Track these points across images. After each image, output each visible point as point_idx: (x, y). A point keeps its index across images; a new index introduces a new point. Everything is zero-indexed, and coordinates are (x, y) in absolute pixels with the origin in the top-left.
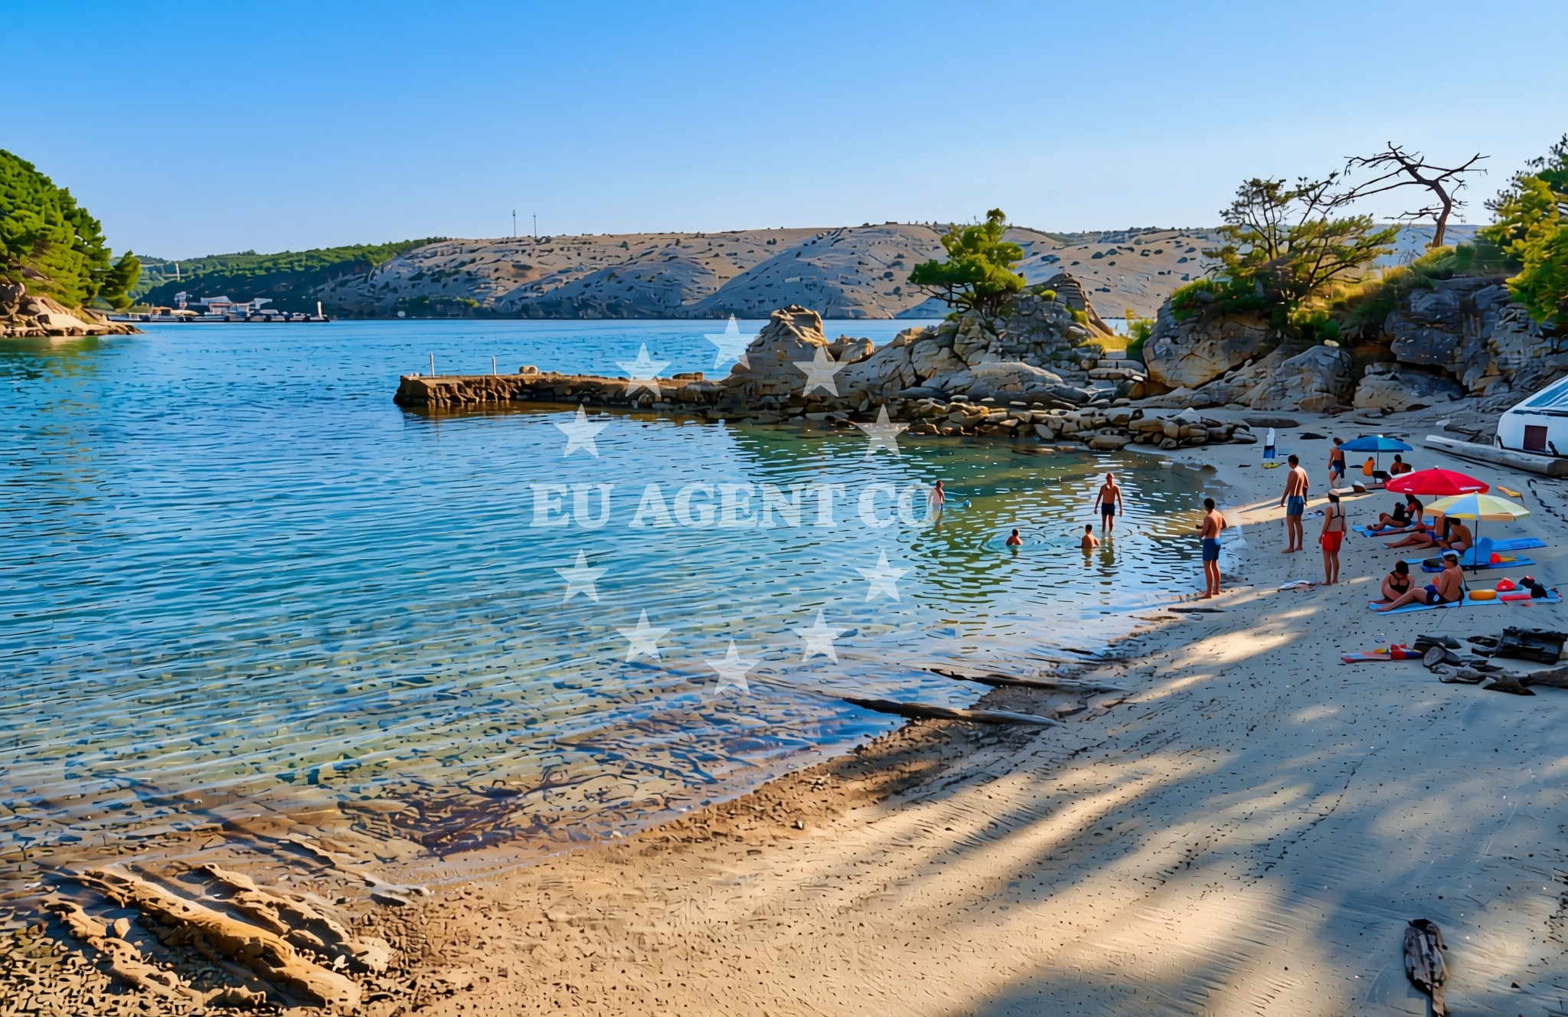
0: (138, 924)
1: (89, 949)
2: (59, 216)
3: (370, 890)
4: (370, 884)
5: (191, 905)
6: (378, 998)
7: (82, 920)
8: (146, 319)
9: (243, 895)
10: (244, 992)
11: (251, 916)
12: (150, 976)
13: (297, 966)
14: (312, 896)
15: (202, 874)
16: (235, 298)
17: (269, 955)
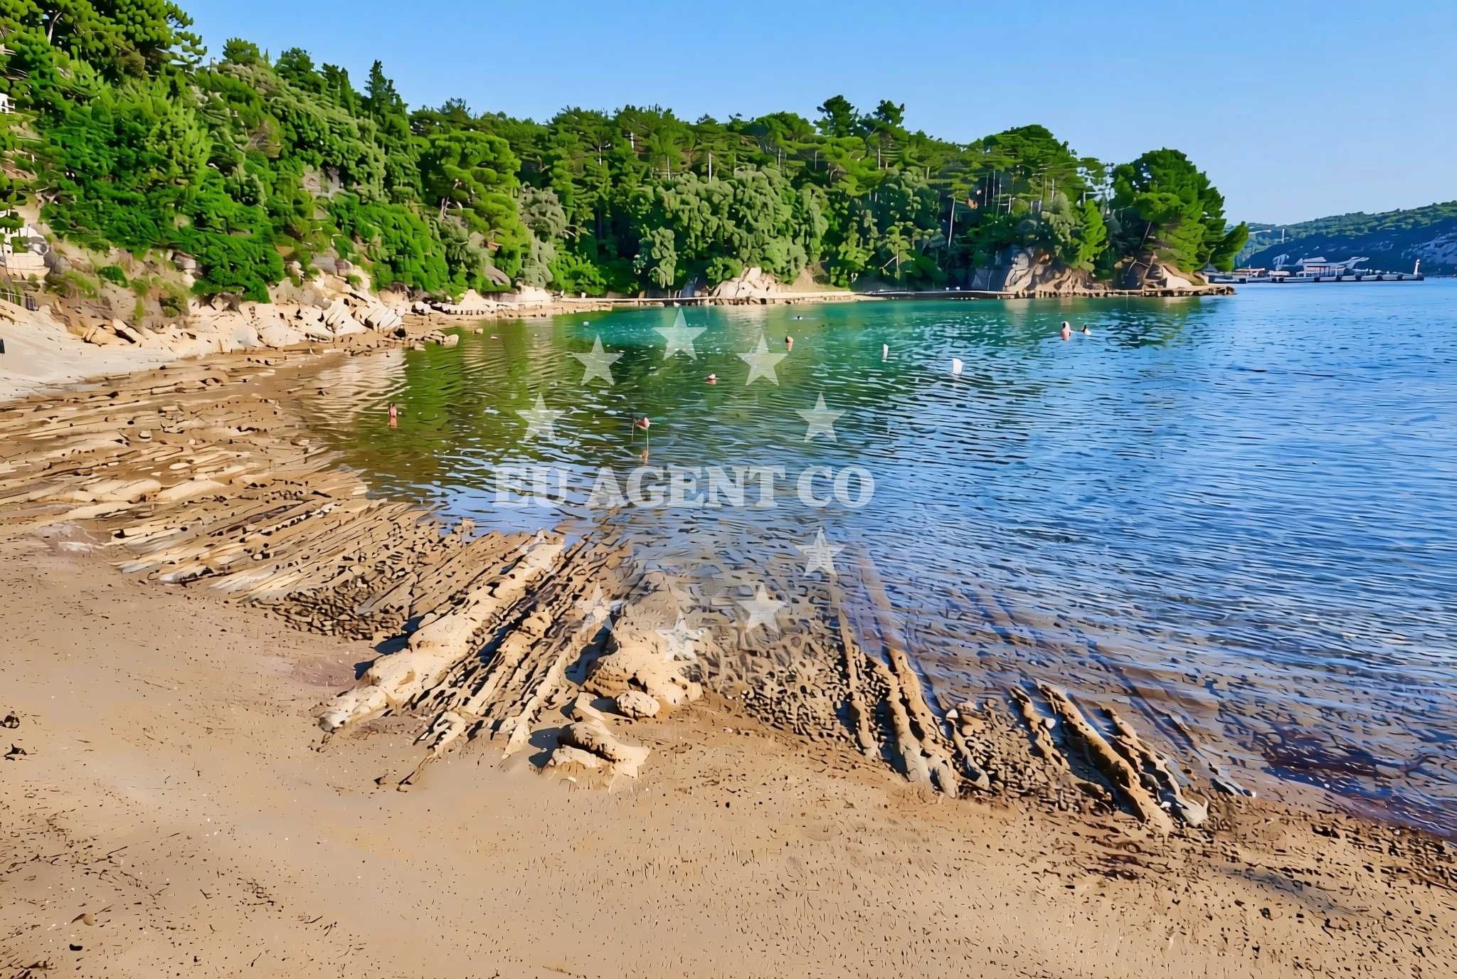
0: (1059, 726)
1: (1029, 728)
2: (1194, 195)
3: (1213, 775)
4: (1215, 771)
5: (1091, 729)
6: (1180, 836)
7: (1030, 709)
8: (1243, 281)
9: (1124, 738)
10: (1099, 788)
11: (1124, 753)
12: (1053, 755)
13: (1137, 791)
14: (1168, 759)
15: (1107, 715)
16: (1331, 258)
17: (1124, 776)
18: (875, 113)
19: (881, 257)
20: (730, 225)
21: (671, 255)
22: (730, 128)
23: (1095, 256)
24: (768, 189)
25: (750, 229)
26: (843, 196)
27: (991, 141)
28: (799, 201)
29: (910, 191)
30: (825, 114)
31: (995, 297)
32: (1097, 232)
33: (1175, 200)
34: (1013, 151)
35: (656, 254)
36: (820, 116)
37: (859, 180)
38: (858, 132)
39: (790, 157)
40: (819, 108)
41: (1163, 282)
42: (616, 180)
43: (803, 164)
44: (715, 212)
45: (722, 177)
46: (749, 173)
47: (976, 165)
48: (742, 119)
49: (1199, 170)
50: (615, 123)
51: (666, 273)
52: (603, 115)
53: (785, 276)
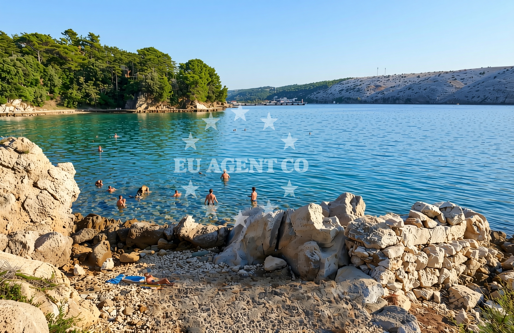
18: (86, 37)
23: (170, 96)
26: (70, 70)
29: (99, 69)
30: (65, 36)
31: (132, 112)
32: (168, 88)
33: (196, 78)
37: (77, 64)
40: (62, 33)
41: (196, 107)
53: (37, 103)
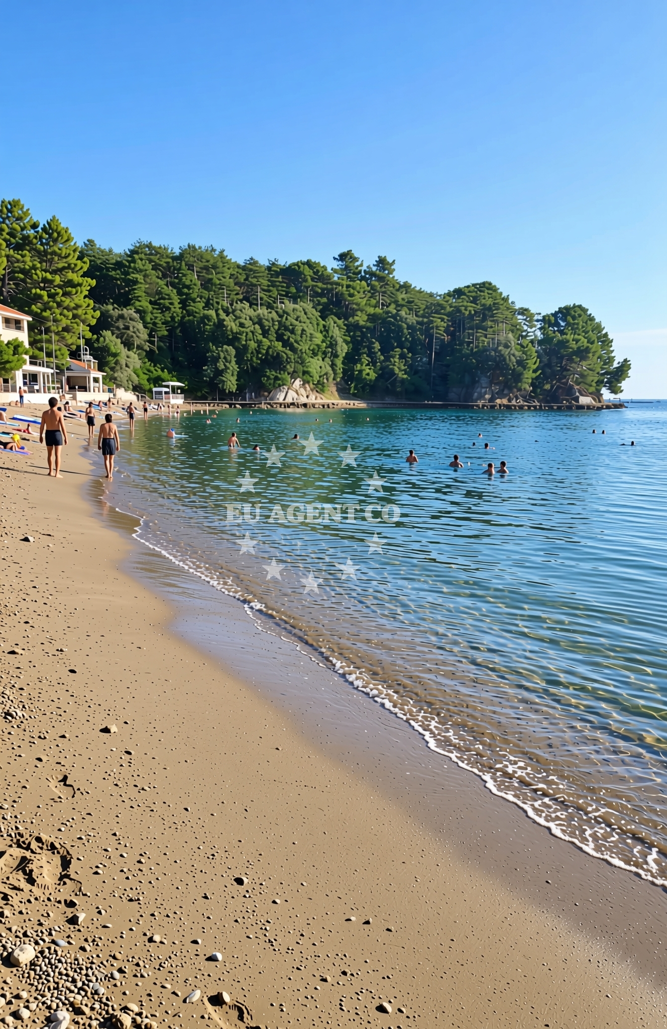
18: (374, 265)
19: (386, 374)
20: (279, 345)
21: (233, 366)
22: (269, 269)
23: (532, 379)
24: (303, 317)
25: (293, 349)
26: (357, 326)
27: (458, 293)
28: (326, 330)
29: (405, 326)
30: (340, 264)
32: (533, 363)
33: (584, 342)
34: (475, 301)
35: (221, 366)
36: (336, 265)
37: (368, 315)
38: (363, 279)
39: (316, 294)
40: (335, 258)
42: (184, 304)
43: (325, 300)
44: (265, 333)
45: (269, 306)
46: (289, 305)
47: (449, 309)
48: (279, 263)
49: (597, 321)
50: (180, 258)
51: (231, 382)
52: (169, 251)
53: (319, 387)
